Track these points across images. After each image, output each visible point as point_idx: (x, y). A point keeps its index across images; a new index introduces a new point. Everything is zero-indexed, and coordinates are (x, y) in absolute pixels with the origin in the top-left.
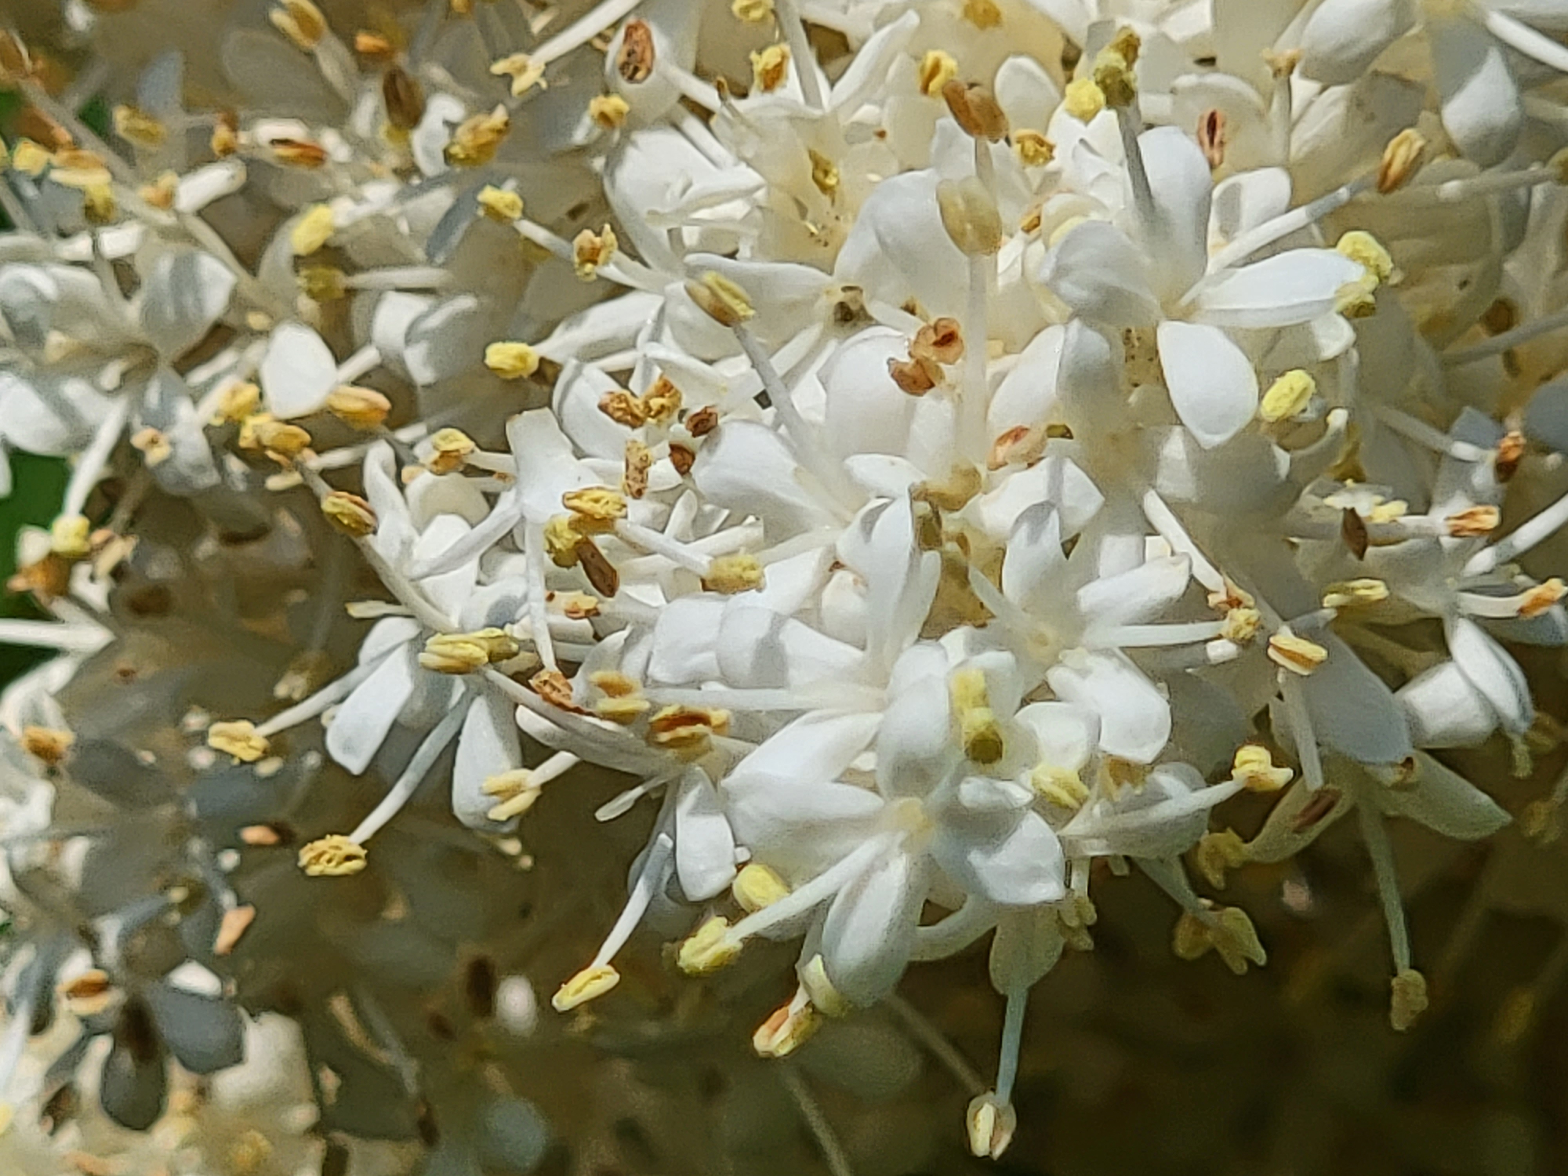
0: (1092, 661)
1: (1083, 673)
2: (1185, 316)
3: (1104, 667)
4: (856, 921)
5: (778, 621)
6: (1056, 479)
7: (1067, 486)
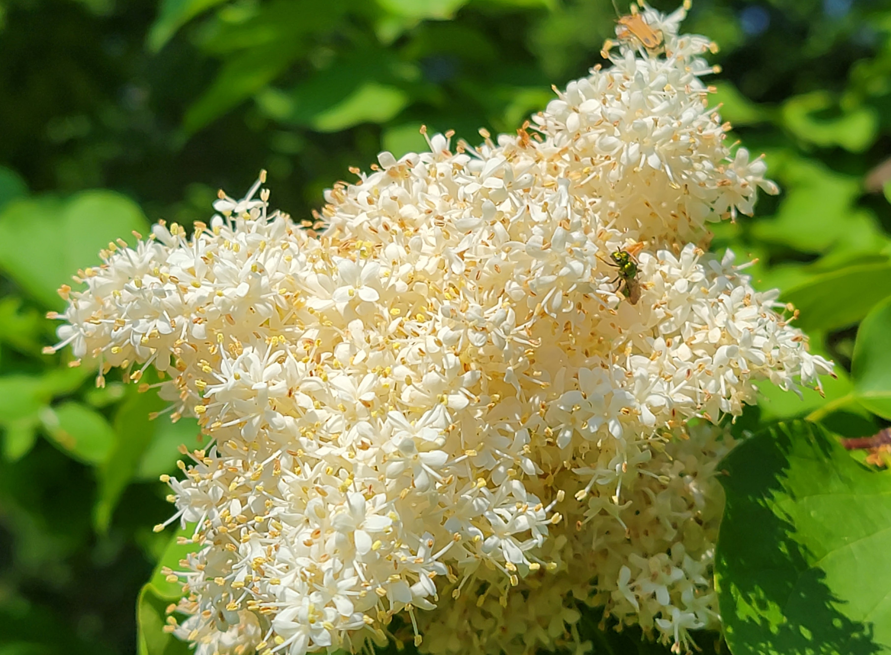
0: (340, 597)
1: (338, 599)
2: (360, 528)
3: (341, 598)
4: (296, 647)
5: (285, 588)
6: (334, 562)
7: (336, 563)
